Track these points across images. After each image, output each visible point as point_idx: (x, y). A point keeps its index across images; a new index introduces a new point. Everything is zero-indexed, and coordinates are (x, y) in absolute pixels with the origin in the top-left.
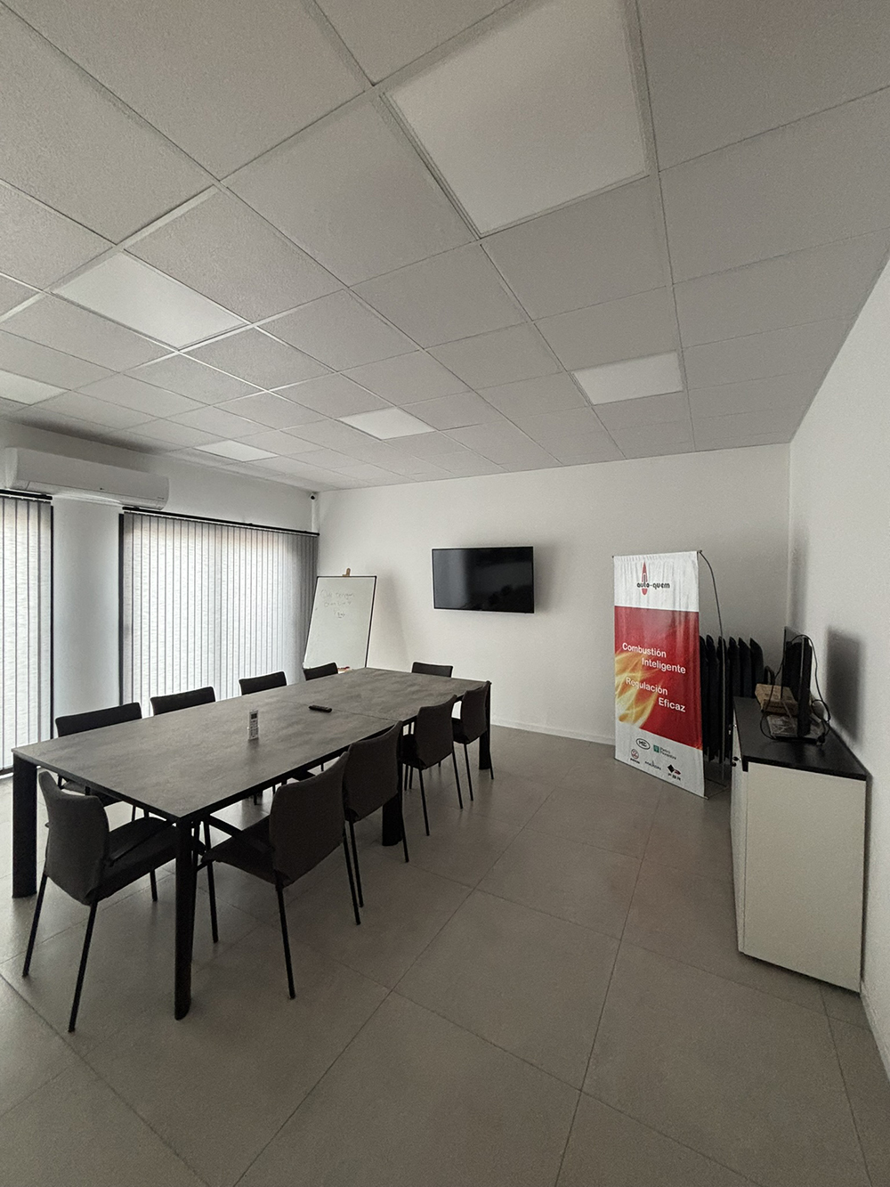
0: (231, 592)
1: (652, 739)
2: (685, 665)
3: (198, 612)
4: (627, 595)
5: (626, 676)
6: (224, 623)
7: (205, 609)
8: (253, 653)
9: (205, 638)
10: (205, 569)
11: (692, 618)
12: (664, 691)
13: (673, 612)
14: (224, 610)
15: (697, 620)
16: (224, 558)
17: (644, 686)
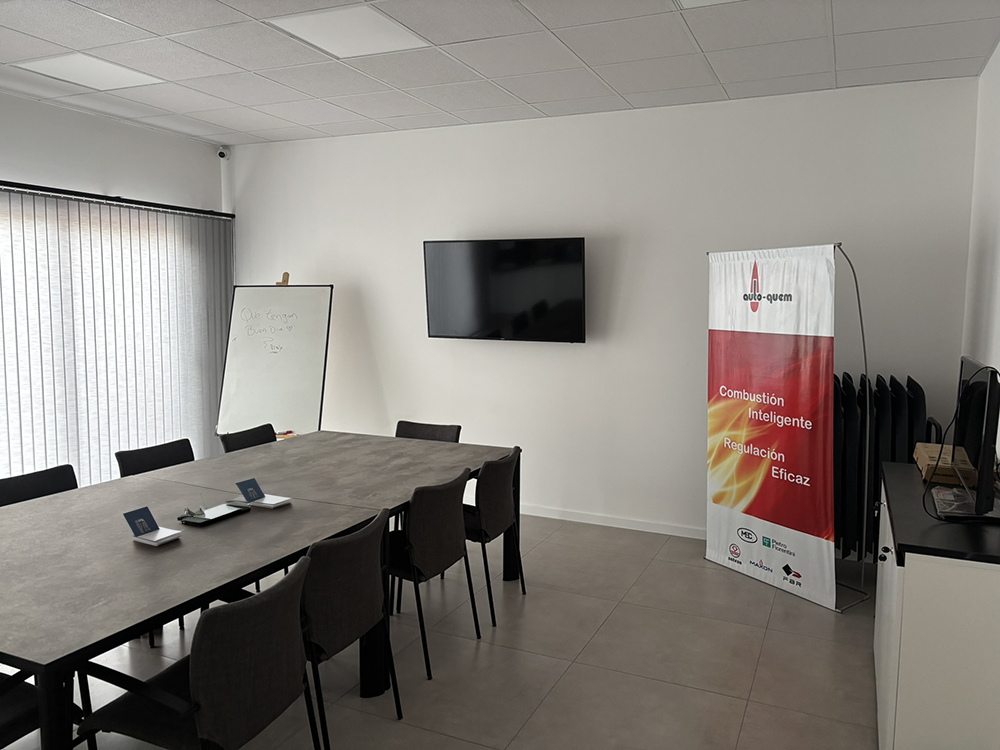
0: (89, 312)
1: (761, 527)
2: (812, 417)
3: (35, 345)
4: (728, 313)
5: (724, 436)
6: (80, 364)
7: (46, 340)
8: (132, 412)
9: (48, 387)
10: (43, 273)
11: (824, 346)
12: (781, 457)
13: (797, 337)
14: (80, 343)
15: (831, 350)
16: (76, 254)
17: (750, 450)
